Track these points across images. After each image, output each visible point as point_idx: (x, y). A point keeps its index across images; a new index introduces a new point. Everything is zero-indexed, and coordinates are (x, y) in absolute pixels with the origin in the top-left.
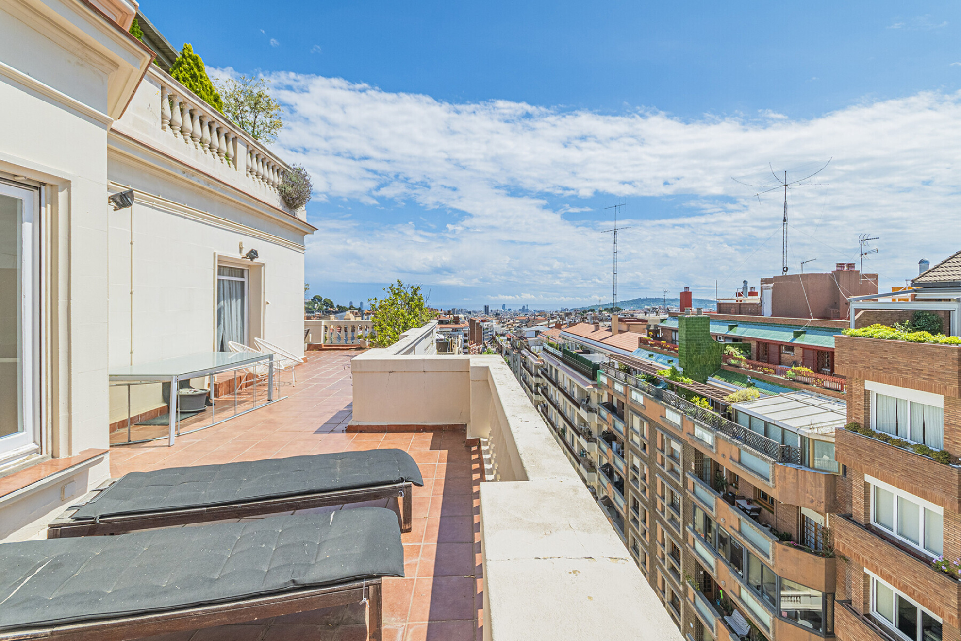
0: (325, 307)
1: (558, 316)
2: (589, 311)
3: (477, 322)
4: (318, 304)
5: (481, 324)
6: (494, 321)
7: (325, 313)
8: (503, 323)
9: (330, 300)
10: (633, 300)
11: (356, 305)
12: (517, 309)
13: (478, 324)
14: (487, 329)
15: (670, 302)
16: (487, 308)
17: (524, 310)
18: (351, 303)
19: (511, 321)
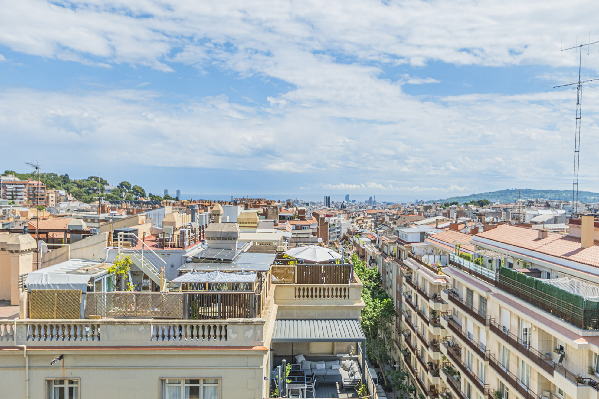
0: (134, 196)
1: (415, 210)
2: (452, 204)
3: (322, 216)
4: (125, 192)
5: (326, 219)
6: (342, 216)
7: (134, 204)
8: (353, 218)
9: (140, 188)
10: (499, 192)
11: (172, 194)
12: (363, 201)
13: (323, 219)
14: (334, 225)
15: (544, 194)
16: (327, 199)
17: (371, 201)
18: (166, 191)
19: (362, 216)
